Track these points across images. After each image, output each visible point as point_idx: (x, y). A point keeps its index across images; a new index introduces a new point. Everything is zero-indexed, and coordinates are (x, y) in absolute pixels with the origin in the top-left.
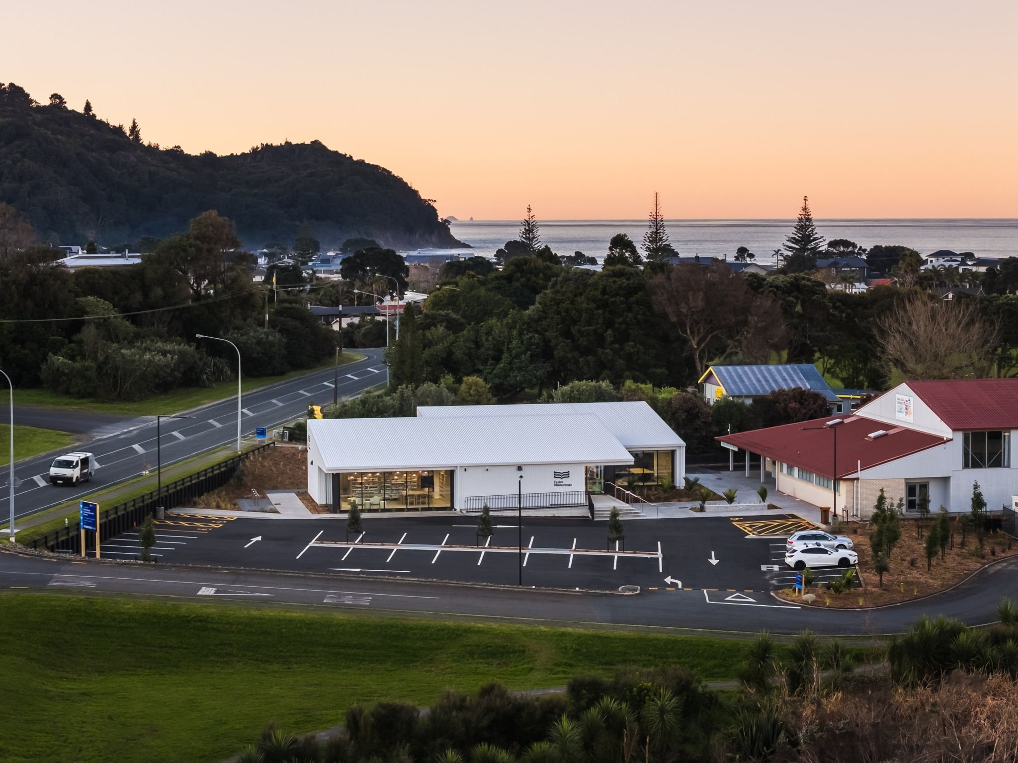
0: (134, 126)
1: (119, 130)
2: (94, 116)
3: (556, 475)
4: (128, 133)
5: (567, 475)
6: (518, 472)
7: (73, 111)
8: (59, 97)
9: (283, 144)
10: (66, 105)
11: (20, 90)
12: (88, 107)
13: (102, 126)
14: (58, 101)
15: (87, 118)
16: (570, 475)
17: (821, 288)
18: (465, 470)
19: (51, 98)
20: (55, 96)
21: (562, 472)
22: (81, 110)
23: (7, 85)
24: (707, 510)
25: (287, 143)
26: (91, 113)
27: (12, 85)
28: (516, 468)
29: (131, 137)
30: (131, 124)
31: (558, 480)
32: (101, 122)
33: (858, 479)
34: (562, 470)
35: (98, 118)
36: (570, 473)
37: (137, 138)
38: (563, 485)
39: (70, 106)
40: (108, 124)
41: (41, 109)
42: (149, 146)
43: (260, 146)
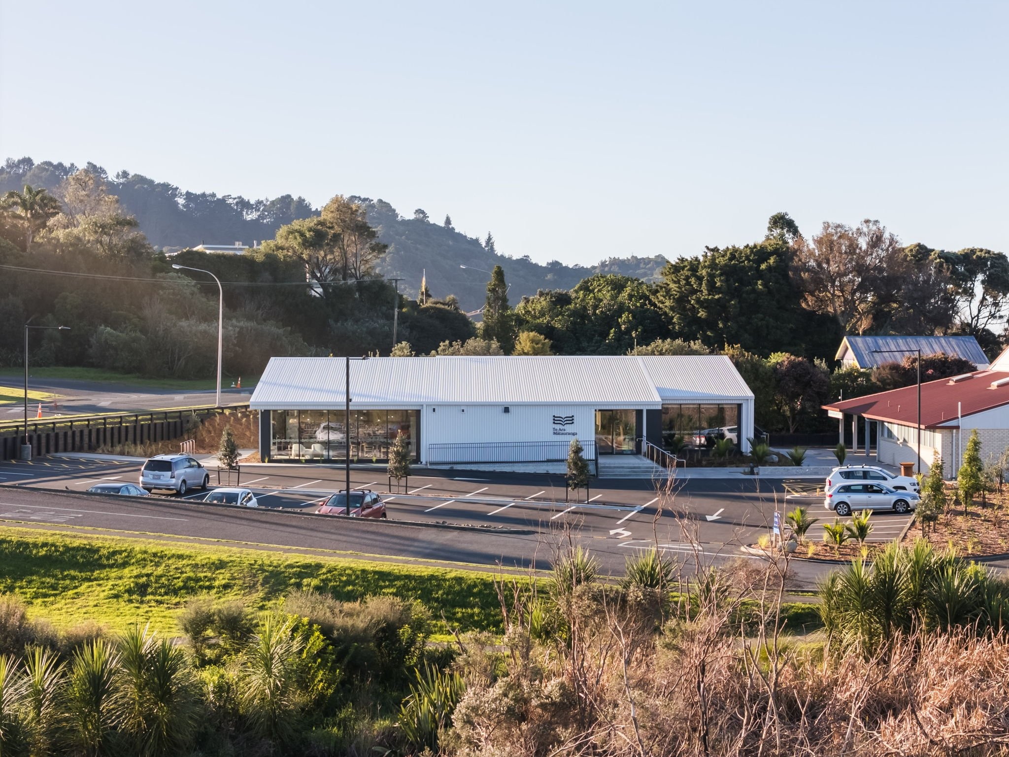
0: (489, 239)
1: (476, 242)
2: (453, 229)
3: (556, 420)
4: (484, 244)
5: (571, 420)
6: (504, 414)
7: (434, 224)
8: (423, 212)
9: (629, 258)
10: (428, 219)
11: (387, 205)
12: (448, 221)
13: (461, 237)
14: (421, 215)
15: (447, 231)
16: (575, 421)
17: (1001, 261)
18: (434, 410)
19: (415, 213)
20: (419, 211)
21: (563, 417)
22: (442, 224)
23: (375, 201)
24: (761, 473)
25: (633, 256)
26: (450, 226)
27: (380, 201)
28: (502, 409)
29: (487, 249)
30: (487, 237)
31: (558, 427)
32: (459, 234)
33: (957, 428)
34: (564, 413)
35: (457, 231)
36: (575, 418)
37: (492, 248)
38: (566, 434)
39: (432, 220)
40: (466, 237)
41: (406, 223)
42: (502, 256)
43: (608, 259)
